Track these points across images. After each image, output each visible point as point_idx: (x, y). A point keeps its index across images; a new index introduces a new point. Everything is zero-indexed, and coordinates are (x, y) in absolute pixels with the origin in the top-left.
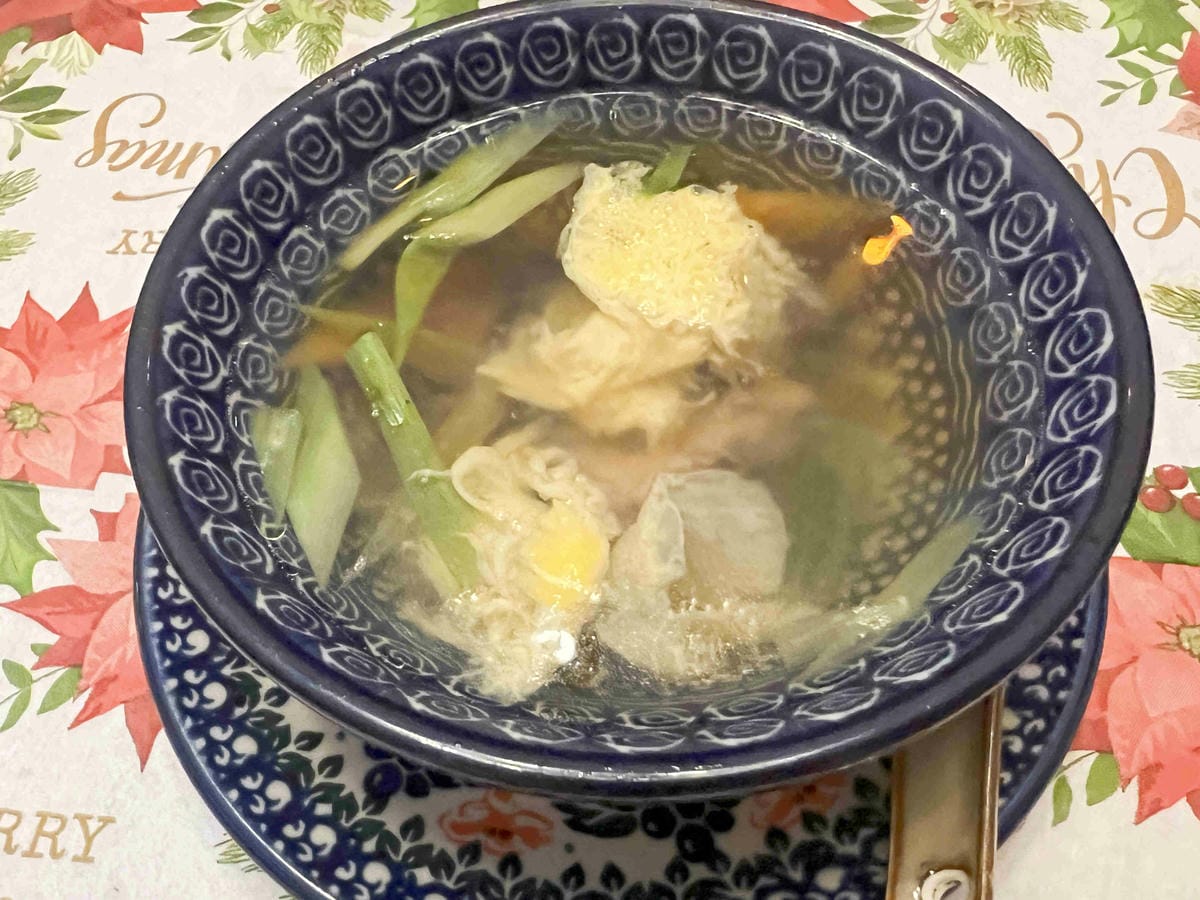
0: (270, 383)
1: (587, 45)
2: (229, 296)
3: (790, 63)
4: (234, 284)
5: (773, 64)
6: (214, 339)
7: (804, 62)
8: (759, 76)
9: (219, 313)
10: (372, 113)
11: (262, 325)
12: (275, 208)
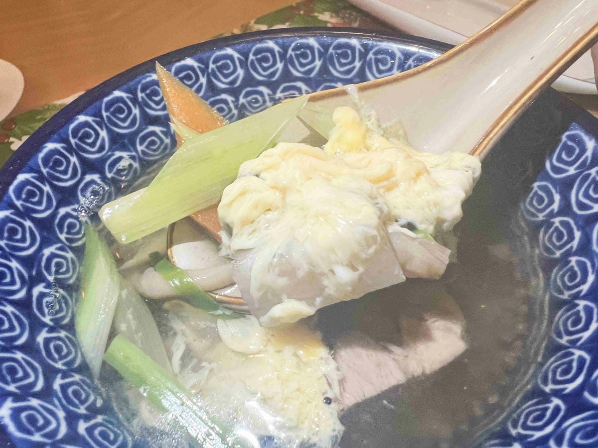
0: (95, 400)
1: (140, 100)
2: (23, 359)
3: (252, 61)
4: (21, 348)
5: (243, 64)
6: (36, 395)
7: (259, 56)
8: (239, 74)
9: (26, 376)
10: (38, 192)
11: (59, 365)
12: (13, 282)
